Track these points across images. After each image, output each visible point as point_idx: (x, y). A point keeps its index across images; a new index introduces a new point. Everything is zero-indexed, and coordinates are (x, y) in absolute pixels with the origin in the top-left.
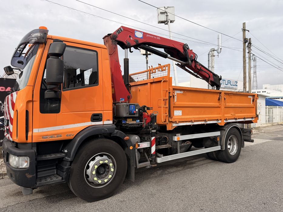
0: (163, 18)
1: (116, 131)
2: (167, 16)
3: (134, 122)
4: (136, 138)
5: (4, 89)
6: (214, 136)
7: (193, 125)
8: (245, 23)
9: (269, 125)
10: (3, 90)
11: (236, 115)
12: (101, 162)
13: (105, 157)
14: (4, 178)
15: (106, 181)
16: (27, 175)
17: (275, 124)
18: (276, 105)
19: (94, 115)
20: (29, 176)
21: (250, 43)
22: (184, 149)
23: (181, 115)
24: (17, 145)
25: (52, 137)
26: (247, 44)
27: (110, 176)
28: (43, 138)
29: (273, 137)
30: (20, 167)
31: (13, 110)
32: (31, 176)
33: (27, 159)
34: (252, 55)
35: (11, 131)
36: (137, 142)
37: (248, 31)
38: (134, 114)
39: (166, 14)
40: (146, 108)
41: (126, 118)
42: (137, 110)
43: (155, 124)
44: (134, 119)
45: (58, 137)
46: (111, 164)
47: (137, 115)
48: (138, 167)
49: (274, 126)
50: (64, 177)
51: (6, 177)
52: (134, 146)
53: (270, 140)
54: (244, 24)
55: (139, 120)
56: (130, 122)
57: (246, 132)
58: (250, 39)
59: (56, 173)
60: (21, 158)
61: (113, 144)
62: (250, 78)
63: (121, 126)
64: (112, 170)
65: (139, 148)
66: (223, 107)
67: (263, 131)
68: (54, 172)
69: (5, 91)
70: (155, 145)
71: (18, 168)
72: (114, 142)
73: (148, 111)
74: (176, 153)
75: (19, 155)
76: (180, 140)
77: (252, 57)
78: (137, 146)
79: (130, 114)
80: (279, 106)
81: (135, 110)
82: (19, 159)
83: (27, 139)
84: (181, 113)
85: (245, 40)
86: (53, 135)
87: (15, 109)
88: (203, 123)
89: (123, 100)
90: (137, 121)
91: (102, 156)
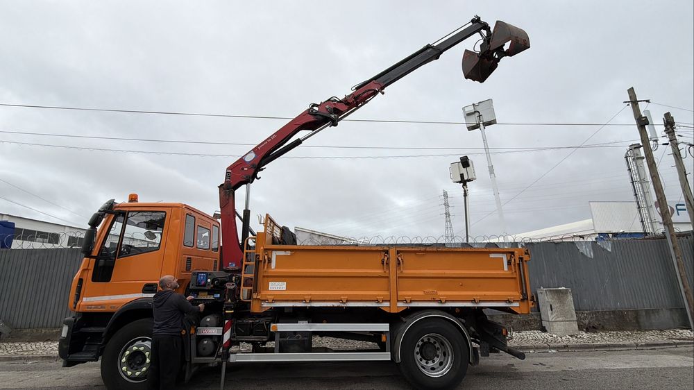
0: (474, 120)
2: (479, 116)
3: (210, 297)
4: (208, 320)
7: (311, 307)
8: (632, 88)
11: (440, 293)
12: (135, 349)
15: (137, 374)
19: (147, 285)
23: (285, 289)
25: (96, 308)
27: (144, 369)
28: (88, 308)
32: (66, 347)
39: (477, 114)
41: (197, 291)
42: (209, 280)
44: (210, 292)
45: (102, 308)
47: (209, 288)
48: (193, 362)
52: (189, 330)
54: (631, 91)
55: (219, 295)
56: (203, 296)
58: (668, 115)
66: (393, 277)
76: (278, 330)
78: (193, 330)
79: (196, 286)
81: (206, 281)
83: (75, 307)
84: (285, 286)
85: (641, 122)
86: (96, 306)
88: (336, 304)
89: (234, 265)
90: (216, 296)
91: (144, 340)
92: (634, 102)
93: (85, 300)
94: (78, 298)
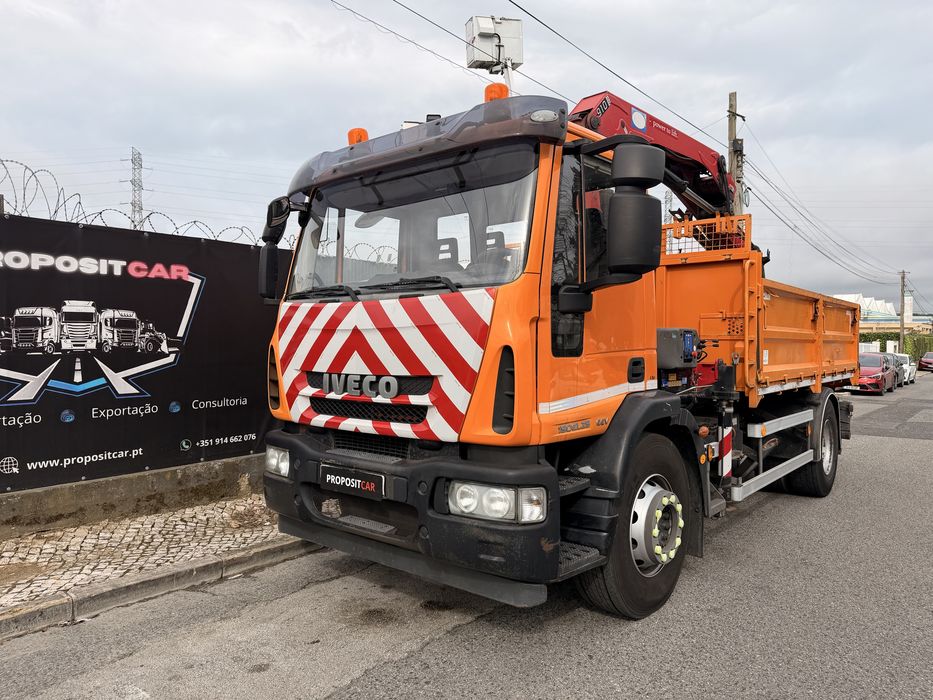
2: (499, 46)
5: (144, 270)
8: (735, 93)
10: (142, 274)
11: (834, 363)
12: (665, 502)
14: (226, 577)
15: (672, 554)
16: (542, 542)
19: (633, 363)
20: (547, 547)
21: (741, 154)
23: (767, 363)
25: (574, 429)
27: (678, 542)
28: (561, 429)
32: (551, 547)
33: (540, 494)
34: (745, 188)
37: (743, 118)
38: (692, 360)
41: (667, 373)
42: (695, 348)
43: (735, 388)
44: (679, 374)
45: (583, 426)
46: (679, 507)
47: (695, 364)
48: (710, 514)
50: (603, 547)
51: (230, 573)
54: (733, 96)
55: (686, 379)
56: (673, 383)
64: (681, 523)
69: (146, 278)
70: (731, 451)
71: (517, 524)
76: (767, 434)
78: (710, 453)
79: (685, 361)
81: (693, 350)
84: (767, 357)
85: (736, 146)
86: (575, 422)
90: (684, 381)
92: (733, 115)
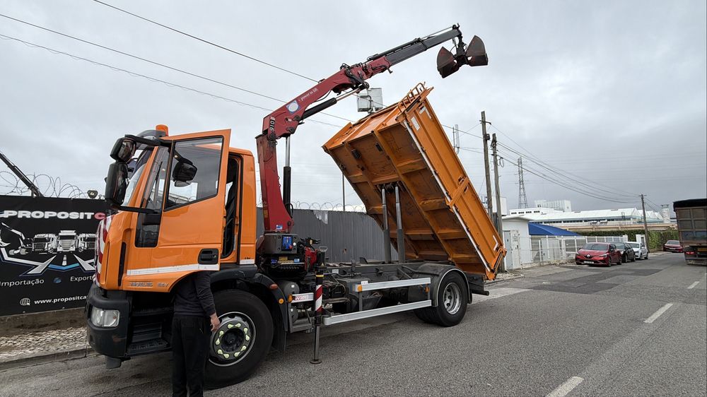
1: (258, 275)
3: (291, 263)
4: (293, 286)
6: (423, 285)
9: (535, 265)
12: (230, 326)
13: (237, 319)
15: (237, 354)
16: (113, 337)
17: (545, 264)
18: (545, 233)
20: (116, 339)
21: (494, 141)
22: (370, 304)
24: (105, 293)
26: (489, 142)
27: (244, 348)
29: (533, 285)
30: (105, 326)
31: (105, 241)
32: (119, 340)
33: (117, 313)
34: (498, 158)
35: (99, 272)
36: (294, 293)
37: (491, 123)
38: (290, 250)
39: (369, 99)
40: (311, 241)
41: (277, 256)
42: (295, 244)
43: (323, 264)
44: (291, 257)
47: (295, 252)
48: (292, 331)
49: (543, 266)
50: (171, 342)
52: (287, 299)
53: (527, 290)
54: (483, 113)
55: (299, 260)
56: (284, 262)
57: (477, 280)
58: (494, 135)
59: (160, 336)
60: (108, 312)
61: (251, 299)
62: (498, 193)
63: (269, 267)
64: (248, 338)
65: (293, 301)
67: (522, 275)
68: (158, 335)
70: (321, 297)
71: (101, 327)
72: (253, 296)
73: (314, 246)
74: (357, 310)
75: (105, 308)
76: (363, 290)
77: (498, 161)
78: (290, 298)
79: (283, 250)
80: (549, 234)
81: (292, 245)
82: (104, 314)
83: (119, 284)
85: (486, 137)
87: (107, 242)
89: (281, 228)
90: (295, 260)
91: (232, 316)
92: (484, 122)
93: (131, 273)
94: (122, 271)
